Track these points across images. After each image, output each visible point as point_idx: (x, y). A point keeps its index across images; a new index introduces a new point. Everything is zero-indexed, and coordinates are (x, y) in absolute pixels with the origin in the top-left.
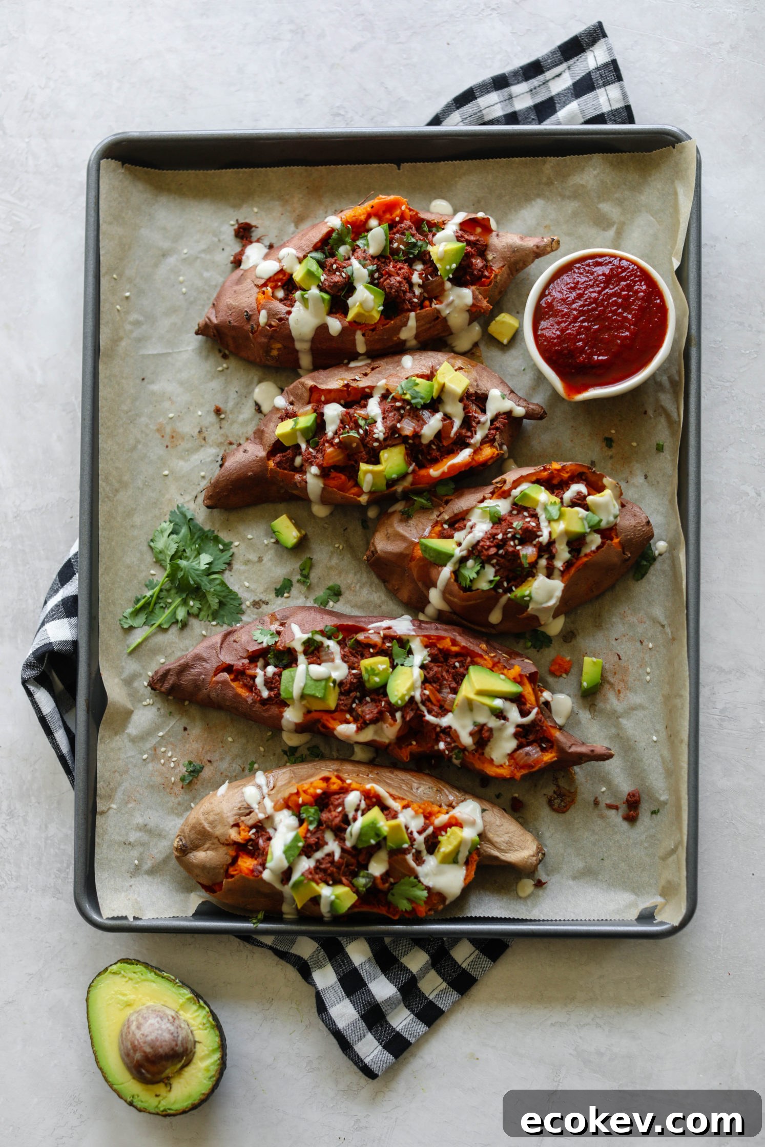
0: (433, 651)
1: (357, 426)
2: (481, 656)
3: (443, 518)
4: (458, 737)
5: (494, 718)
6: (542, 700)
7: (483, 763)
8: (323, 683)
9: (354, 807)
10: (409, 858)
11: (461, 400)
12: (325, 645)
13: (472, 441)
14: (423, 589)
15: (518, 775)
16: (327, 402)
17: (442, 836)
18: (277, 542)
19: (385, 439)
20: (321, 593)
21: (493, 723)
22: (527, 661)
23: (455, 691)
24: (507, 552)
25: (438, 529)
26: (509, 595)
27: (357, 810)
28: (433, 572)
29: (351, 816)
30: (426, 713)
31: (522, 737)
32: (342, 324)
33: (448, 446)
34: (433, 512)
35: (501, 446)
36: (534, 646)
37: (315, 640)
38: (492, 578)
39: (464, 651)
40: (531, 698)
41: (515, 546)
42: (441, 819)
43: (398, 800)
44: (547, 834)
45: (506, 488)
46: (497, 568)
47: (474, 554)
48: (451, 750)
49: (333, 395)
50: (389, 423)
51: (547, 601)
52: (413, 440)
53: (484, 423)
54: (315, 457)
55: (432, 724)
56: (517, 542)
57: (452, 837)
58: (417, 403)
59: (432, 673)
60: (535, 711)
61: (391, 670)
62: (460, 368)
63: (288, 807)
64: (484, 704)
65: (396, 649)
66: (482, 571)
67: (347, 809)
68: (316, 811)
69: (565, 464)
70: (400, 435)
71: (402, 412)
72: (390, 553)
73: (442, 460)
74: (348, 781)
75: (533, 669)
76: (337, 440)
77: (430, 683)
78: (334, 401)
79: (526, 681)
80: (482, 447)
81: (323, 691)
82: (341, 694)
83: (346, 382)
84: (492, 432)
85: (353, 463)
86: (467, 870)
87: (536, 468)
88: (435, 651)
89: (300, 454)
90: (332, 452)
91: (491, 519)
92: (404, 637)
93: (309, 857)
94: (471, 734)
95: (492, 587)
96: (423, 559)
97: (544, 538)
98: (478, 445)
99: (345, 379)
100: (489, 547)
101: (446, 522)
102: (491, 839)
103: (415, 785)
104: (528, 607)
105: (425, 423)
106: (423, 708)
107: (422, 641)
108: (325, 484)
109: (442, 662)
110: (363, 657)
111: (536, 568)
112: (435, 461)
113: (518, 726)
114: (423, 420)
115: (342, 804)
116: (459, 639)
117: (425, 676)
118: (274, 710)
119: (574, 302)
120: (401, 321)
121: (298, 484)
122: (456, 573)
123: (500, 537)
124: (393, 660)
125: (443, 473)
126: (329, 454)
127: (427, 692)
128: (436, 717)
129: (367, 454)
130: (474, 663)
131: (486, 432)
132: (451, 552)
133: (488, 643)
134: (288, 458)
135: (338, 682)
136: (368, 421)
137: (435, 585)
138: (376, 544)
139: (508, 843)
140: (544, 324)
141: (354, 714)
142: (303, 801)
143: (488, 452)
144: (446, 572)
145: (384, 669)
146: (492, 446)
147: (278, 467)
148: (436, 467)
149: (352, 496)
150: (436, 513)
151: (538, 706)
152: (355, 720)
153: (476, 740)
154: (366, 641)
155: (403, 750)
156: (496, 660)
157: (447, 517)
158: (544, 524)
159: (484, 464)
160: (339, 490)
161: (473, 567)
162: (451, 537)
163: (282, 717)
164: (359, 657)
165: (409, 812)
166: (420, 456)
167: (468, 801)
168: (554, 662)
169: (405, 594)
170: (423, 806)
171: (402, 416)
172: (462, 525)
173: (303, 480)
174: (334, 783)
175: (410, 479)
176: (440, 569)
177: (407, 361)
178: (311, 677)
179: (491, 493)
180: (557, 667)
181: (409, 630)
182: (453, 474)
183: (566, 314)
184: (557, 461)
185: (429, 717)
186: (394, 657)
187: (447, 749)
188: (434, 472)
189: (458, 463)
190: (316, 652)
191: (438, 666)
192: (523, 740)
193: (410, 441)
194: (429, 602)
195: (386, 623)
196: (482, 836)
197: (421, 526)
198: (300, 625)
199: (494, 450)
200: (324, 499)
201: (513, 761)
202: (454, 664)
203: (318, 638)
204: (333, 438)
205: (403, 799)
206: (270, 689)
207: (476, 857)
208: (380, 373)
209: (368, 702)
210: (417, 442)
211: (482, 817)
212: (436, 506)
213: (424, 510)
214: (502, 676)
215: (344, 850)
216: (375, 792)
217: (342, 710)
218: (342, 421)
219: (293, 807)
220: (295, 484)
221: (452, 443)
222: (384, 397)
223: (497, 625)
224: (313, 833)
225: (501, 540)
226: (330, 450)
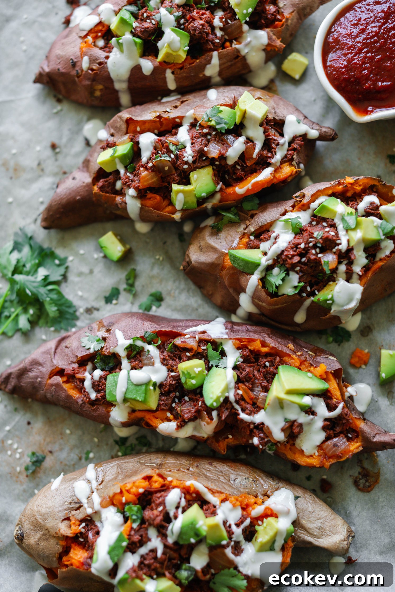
0: (245, 353)
1: (169, 151)
2: (289, 356)
3: (250, 230)
4: (270, 433)
5: (303, 414)
6: (347, 395)
7: (295, 453)
8: (144, 387)
9: (175, 505)
10: (229, 552)
11: (261, 125)
12: (146, 350)
13: (273, 161)
14: (234, 295)
15: (328, 464)
16: (142, 132)
17: (259, 525)
18: (105, 257)
19: (194, 162)
20: (144, 299)
21: (303, 418)
22: (331, 357)
23: (266, 389)
24: (309, 260)
25: (245, 240)
26: (312, 298)
27: (177, 508)
28: (243, 279)
29: (172, 514)
30: (240, 411)
31: (329, 430)
32: (153, 65)
33: (252, 165)
34: (240, 226)
35: (298, 164)
36: (335, 341)
37: (136, 346)
38: (296, 284)
39: (273, 351)
40: (336, 393)
41: (317, 254)
42: (257, 510)
43: (217, 495)
44: (355, 513)
45: (305, 201)
46: (301, 274)
47: (279, 262)
48: (264, 444)
49: (147, 126)
50: (197, 147)
51: (348, 303)
52: (219, 162)
53: (283, 145)
54: (132, 181)
55: (246, 422)
56: (318, 250)
57: (268, 527)
58: (222, 128)
59: (244, 373)
60: (341, 405)
61: (206, 372)
62: (259, 98)
63: (113, 504)
64: (294, 403)
65: (211, 352)
66: (288, 278)
67: (168, 508)
68: (138, 509)
69: (357, 178)
70: (207, 158)
71: (209, 137)
72: (203, 263)
73: (246, 179)
74: (169, 479)
75: (337, 366)
76: (150, 165)
77: (243, 382)
78: (149, 131)
79: (331, 377)
80: (282, 166)
81: (144, 395)
82: (161, 394)
83: (158, 114)
84: (290, 152)
85: (166, 184)
86: (283, 556)
87: (332, 182)
88: (246, 353)
89: (120, 179)
90: (147, 175)
91: (293, 230)
92: (217, 340)
93: (133, 552)
94: (283, 430)
95: (297, 292)
96: (233, 268)
97: (343, 246)
98: (278, 164)
99: (158, 111)
100: (293, 256)
101: (252, 234)
102: (305, 525)
103: (232, 477)
104: (330, 309)
105: (229, 146)
106: (237, 407)
107: (234, 344)
108: (142, 205)
109: (253, 363)
110: (181, 360)
111: (336, 273)
112: (240, 180)
113: (326, 420)
114: (227, 143)
115: (163, 503)
116: (268, 340)
117: (238, 376)
118: (102, 410)
119: (357, 36)
120: (206, 59)
121: (119, 205)
122: (263, 280)
123: (302, 246)
124: (209, 362)
125: (248, 190)
126: (144, 177)
127: (240, 392)
128: (249, 414)
129: (178, 176)
130: (282, 362)
131: (285, 152)
132: (258, 262)
133: (294, 342)
134: (110, 183)
135: (158, 384)
136: (178, 147)
137: (244, 291)
138: (190, 255)
139: (321, 529)
140: (331, 56)
141: (174, 412)
142: (126, 500)
143: (287, 170)
144: (254, 280)
145: (199, 372)
146: (291, 165)
147: (101, 191)
148: (241, 185)
149: (167, 214)
150: (243, 226)
151: (344, 401)
152: (176, 418)
153: (287, 435)
154: (182, 345)
155: (221, 444)
156: (303, 358)
157: (252, 229)
158: (342, 233)
159: (284, 181)
160: (155, 209)
161: (279, 274)
162: (257, 247)
163: (109, 416)
164: (177, 360)
165: (228, 505)
166: (227, 176)
167: (282, 489)
168: (353, 354)
169: (218, 298)
170: (240, 499)
171: (209, 141)
172: (267, 237)
173: (123, 201)
174: (156, 482)
175: (218, 196)
176: (248, 276)
177: (212, 94)
178: (132, 383)
179: (291, 206)
180: (357, 359)
181: (222, 333)
182: (257, 190)
183: (351, 47)
184: (350, 176)
185: (243, 416)
186: (209, 359)
187: (261, 443)
188: (240, 190)
189: (261, 181)
190: (138, 356)
191: (250, 367)
192: (331, 432)
193: (217, 163)
194: (240, 305)
195: (201, 328)
196: (295, 523)
197: (230, 238)
198: (124, 332)
199: (293, 168)
200: (143, 217)
201: (322, 451)
202: (264, 364)
203: (140, 343)
204: (147, 163)
205: (221, 493)
206: (98, 391)
207: (291, 544)
208: (188, 105)
209: (186, 402)
210: (223, 163)
211: (296, 504)
212: (242, 220)
213: (232, 224)
214: (310, 374)
215: (166, 546)
216: (195, 489)
217: (163, 410)
218: (155, 148)
219: (118, 504)
220: (117, 205)
221: (254, 164)
222: (193, 125)
223: (302, 324)
224: (137, 531)
225: (304, 249)
226: (144, 173)
